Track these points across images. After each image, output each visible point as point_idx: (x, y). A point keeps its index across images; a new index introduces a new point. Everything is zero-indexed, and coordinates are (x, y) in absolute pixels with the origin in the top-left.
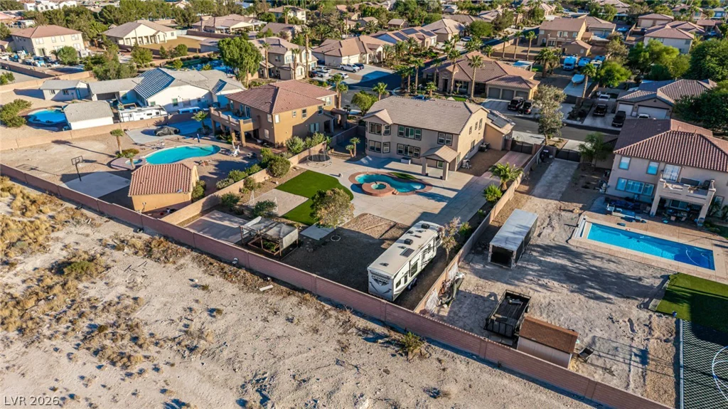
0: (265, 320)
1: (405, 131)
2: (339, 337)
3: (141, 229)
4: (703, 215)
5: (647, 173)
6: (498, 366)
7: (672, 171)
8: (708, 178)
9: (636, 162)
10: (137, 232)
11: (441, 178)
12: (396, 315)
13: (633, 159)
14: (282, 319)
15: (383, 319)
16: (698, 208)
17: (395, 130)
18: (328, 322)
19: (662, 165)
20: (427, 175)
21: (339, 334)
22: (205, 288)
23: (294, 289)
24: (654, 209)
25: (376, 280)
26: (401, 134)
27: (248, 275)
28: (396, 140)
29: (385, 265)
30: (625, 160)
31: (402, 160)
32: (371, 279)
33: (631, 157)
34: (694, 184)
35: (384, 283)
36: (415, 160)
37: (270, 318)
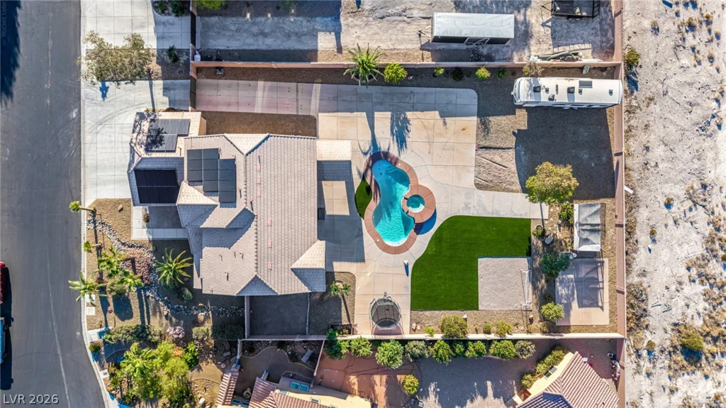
0: (657, 165)
2: (644, 109)
14: (650, 155)
18: (635, 125)
21: (641, 110)
37: (653, 164)
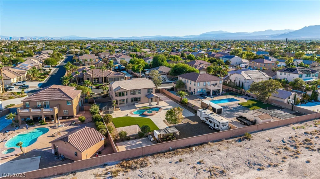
1: (133, 92)
3: (105, 165)
4: (221, 92)
5: (204, 86)
6: (262, 130)
7: (209, 83)
8: (216, 83)
9: (201, 83)
10: (106, 167)
11: (157, 104)
12: (235, 132)
13: (200, 83)
15: (231, 137)
16: (219, 90)
17: (129, 93)
19: (206, 82)
20: (151, 105)
22: (180, 161)
23: (201, 144)
24: (211, 93)
25: (223, 126)
26: (132, 94)
27: (183, 150)
28: (129, 97)
29: (222, 120)
30: (198, 83)
31: (135, 104)
32: (221, 126)
33: (199, 82)
34: (213, 85)
35: (226, 125)
36: (139, 102)
